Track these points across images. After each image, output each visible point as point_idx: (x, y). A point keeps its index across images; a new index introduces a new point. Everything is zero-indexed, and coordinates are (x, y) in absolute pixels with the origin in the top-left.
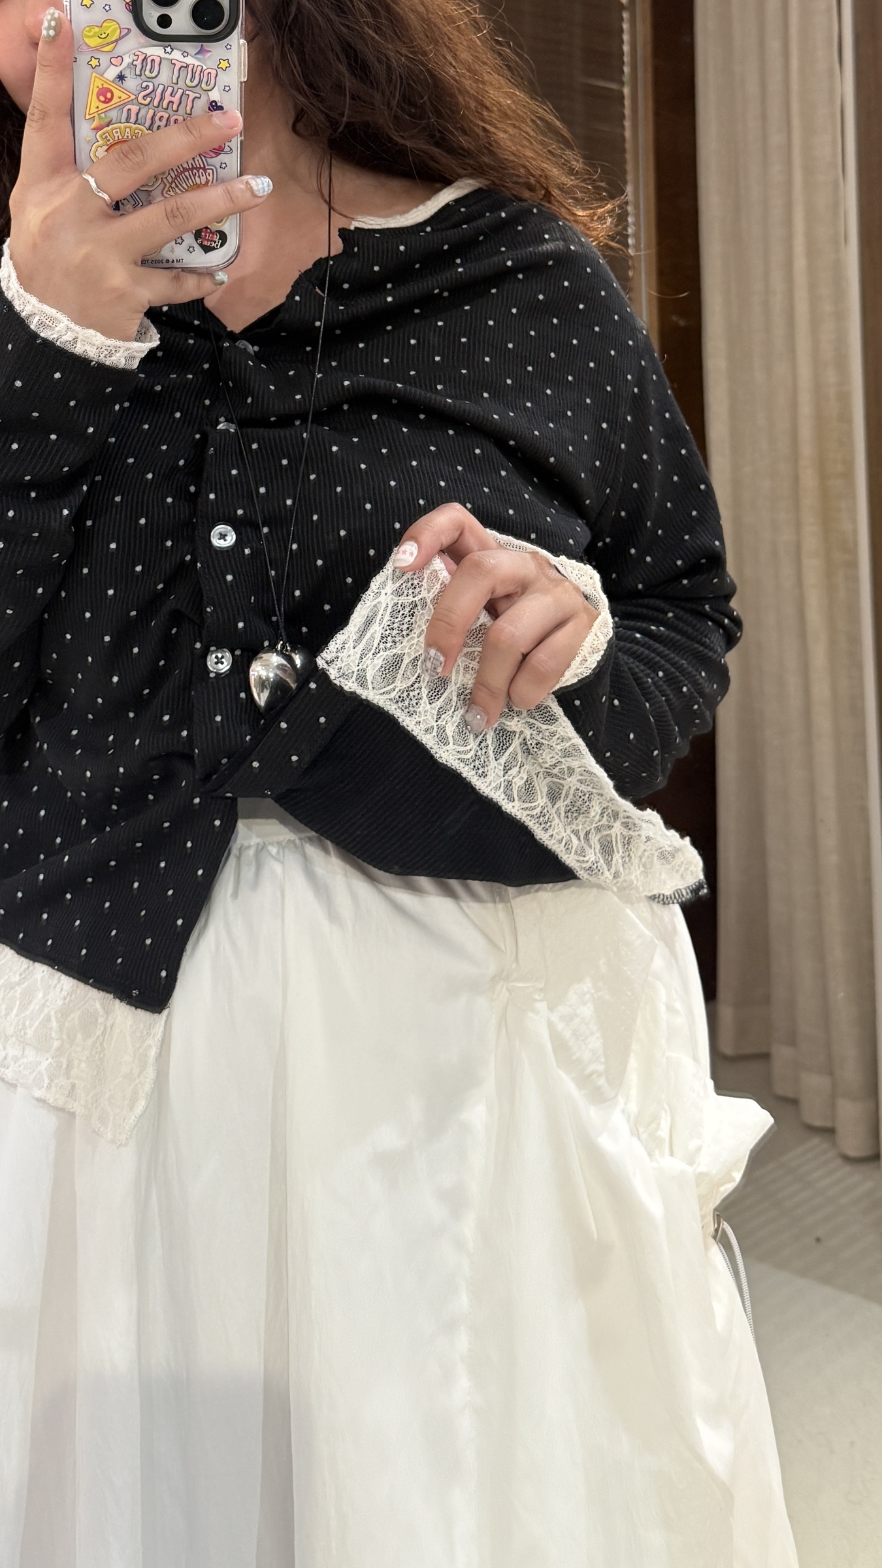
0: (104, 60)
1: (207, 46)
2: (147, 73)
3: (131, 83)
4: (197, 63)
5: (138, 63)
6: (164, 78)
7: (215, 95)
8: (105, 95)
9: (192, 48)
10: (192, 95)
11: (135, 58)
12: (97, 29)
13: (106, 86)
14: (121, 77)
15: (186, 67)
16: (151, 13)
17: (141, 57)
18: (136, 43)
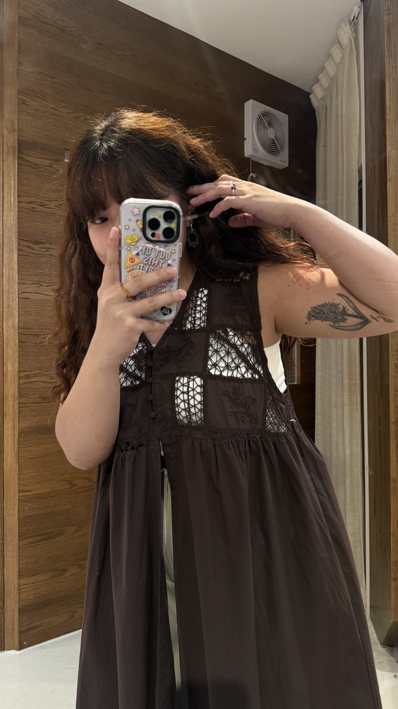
0: (132, 248)
1: (168, 244)
2: (147, 253)
3: (141, 256)
4: (164, 250)
5: (144, 250)
6: (153, 255)
7: (170, 262)
8: (132, 260)
9: (163, 245)
10: (162, 262)
11: (143, 248)
12: (130, 237)
13: (132, 257)
14: (138, 254)
15: (160, 252)
16: (149, 232)
17: (145, 247)
18: (143, 244)
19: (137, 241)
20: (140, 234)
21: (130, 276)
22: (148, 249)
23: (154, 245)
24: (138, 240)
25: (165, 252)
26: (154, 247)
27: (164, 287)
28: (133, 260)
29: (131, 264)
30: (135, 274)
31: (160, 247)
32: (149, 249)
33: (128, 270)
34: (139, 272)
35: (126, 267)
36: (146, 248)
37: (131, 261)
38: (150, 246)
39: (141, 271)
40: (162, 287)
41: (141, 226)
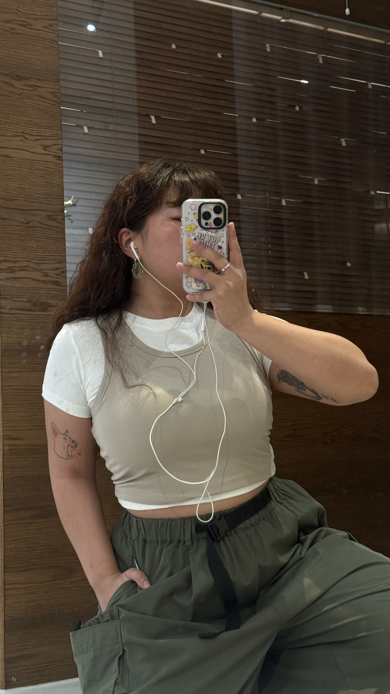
0: (191, 234)
1: (218, 230)
9: (214, 231)
10: (214, 244)
12: (189, 226)
15: (212, 236)
16: (203, 222)
18: (199, 230)
19: (194, 229)
20: (197, 224)
22: (202, 234)
23: (208, 231)
25: (215, 236)
31: (212, 233)
33: (188, 251)
41: (197, 218)
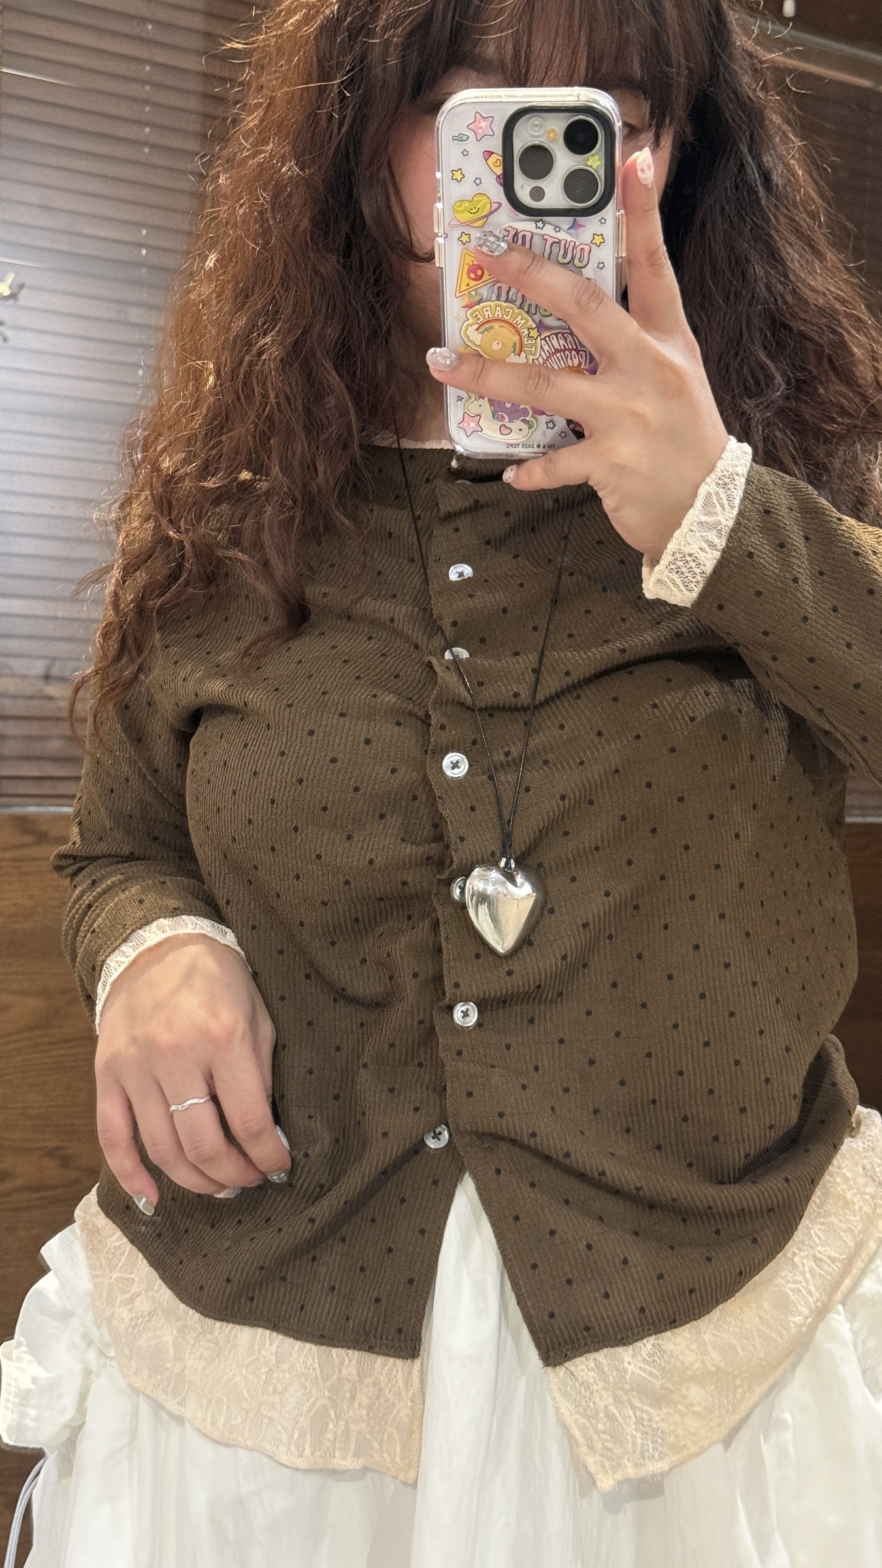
1: (580, 220)
4: (569, 238)
9: (565, 222)
11: (506, 234)
12: (467, 204)
15: (559, 242)
16: (523, 187)
17: (513, 233)
18: (507, 219)
19: (487, 216)
20: (497, 193)
21: (471, 321)
22: (520, 236)
23: (540, 224)
24: (491, 213)
25: (572, 244)
26: (539, 231)
27: (573, 352)
28: (479, 272)
29: (472, 283)
30: (486, 314)
31: (557, 228)
32: (524, 236)
33: (466, 301)
34: (498, 308)
35: (458, 295)
36: (516, 234)
37: (473, 276)
38: (526, 226)
39: (505, 304)
40: (568, 350)
41: (499, 171)
